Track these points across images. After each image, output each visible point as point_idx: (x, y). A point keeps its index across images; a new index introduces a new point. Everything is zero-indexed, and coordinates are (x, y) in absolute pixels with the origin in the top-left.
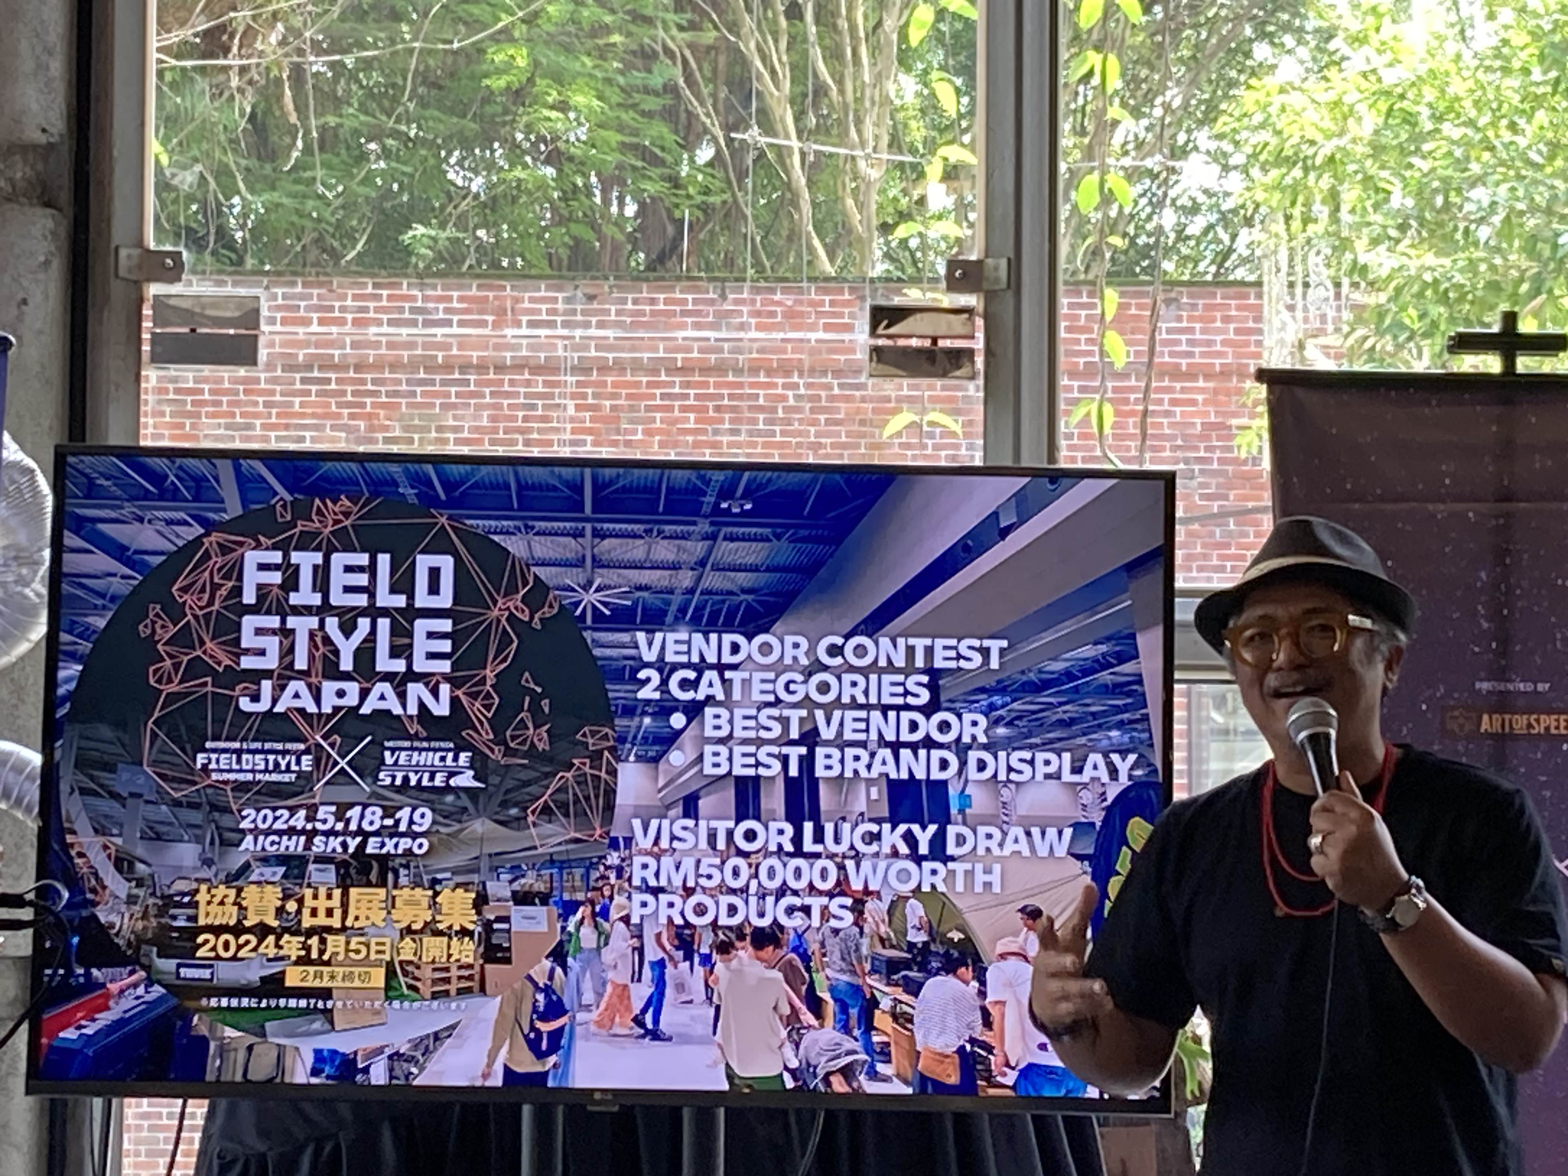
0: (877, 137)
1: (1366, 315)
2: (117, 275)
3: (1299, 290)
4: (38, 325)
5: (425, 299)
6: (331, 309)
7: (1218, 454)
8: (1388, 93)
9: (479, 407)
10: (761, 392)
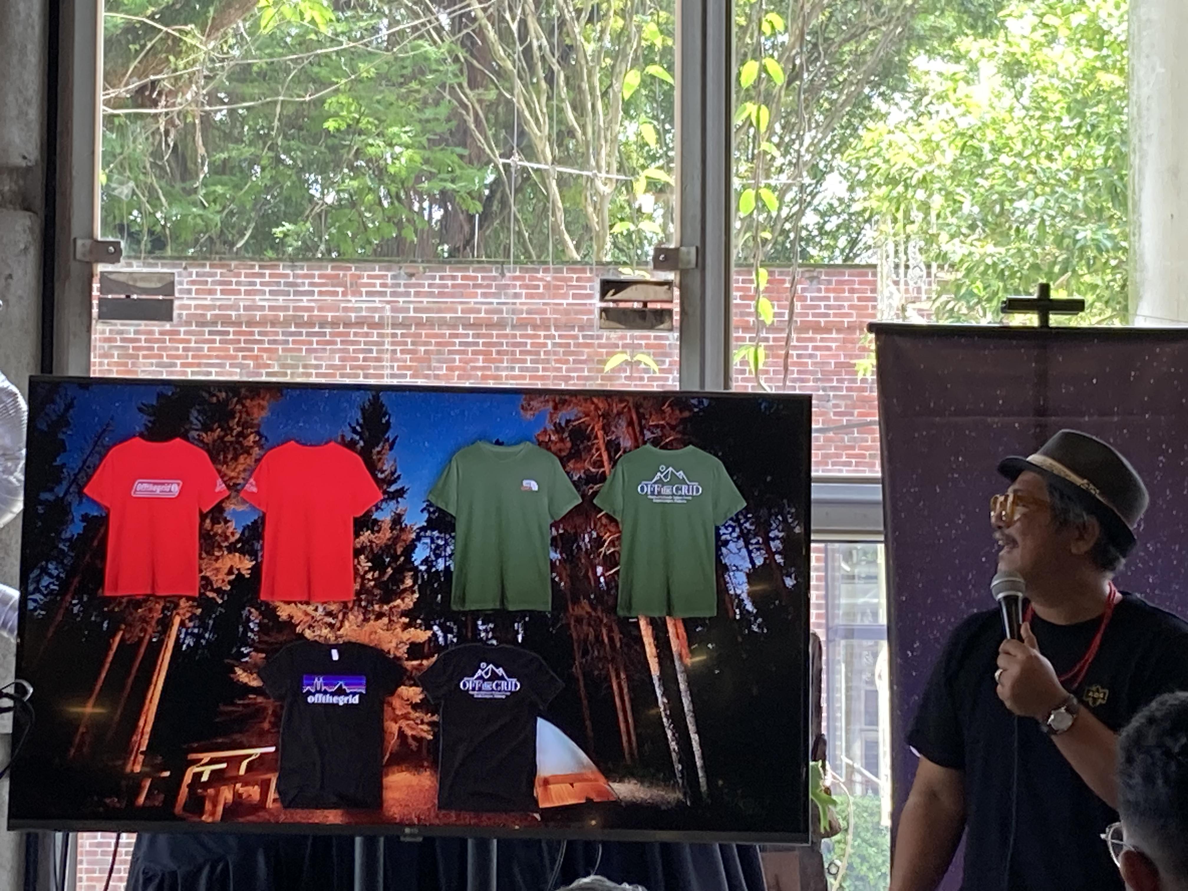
0: (609, 165)
1: (948, 287)
2: (75, 258)
3: (902, 270)
4: (20, 292)
5: (295, 276)
6: (230, 283)
7: (846, 384)
8: (963, 135)
9: (333, 351)
10: (529, 341)
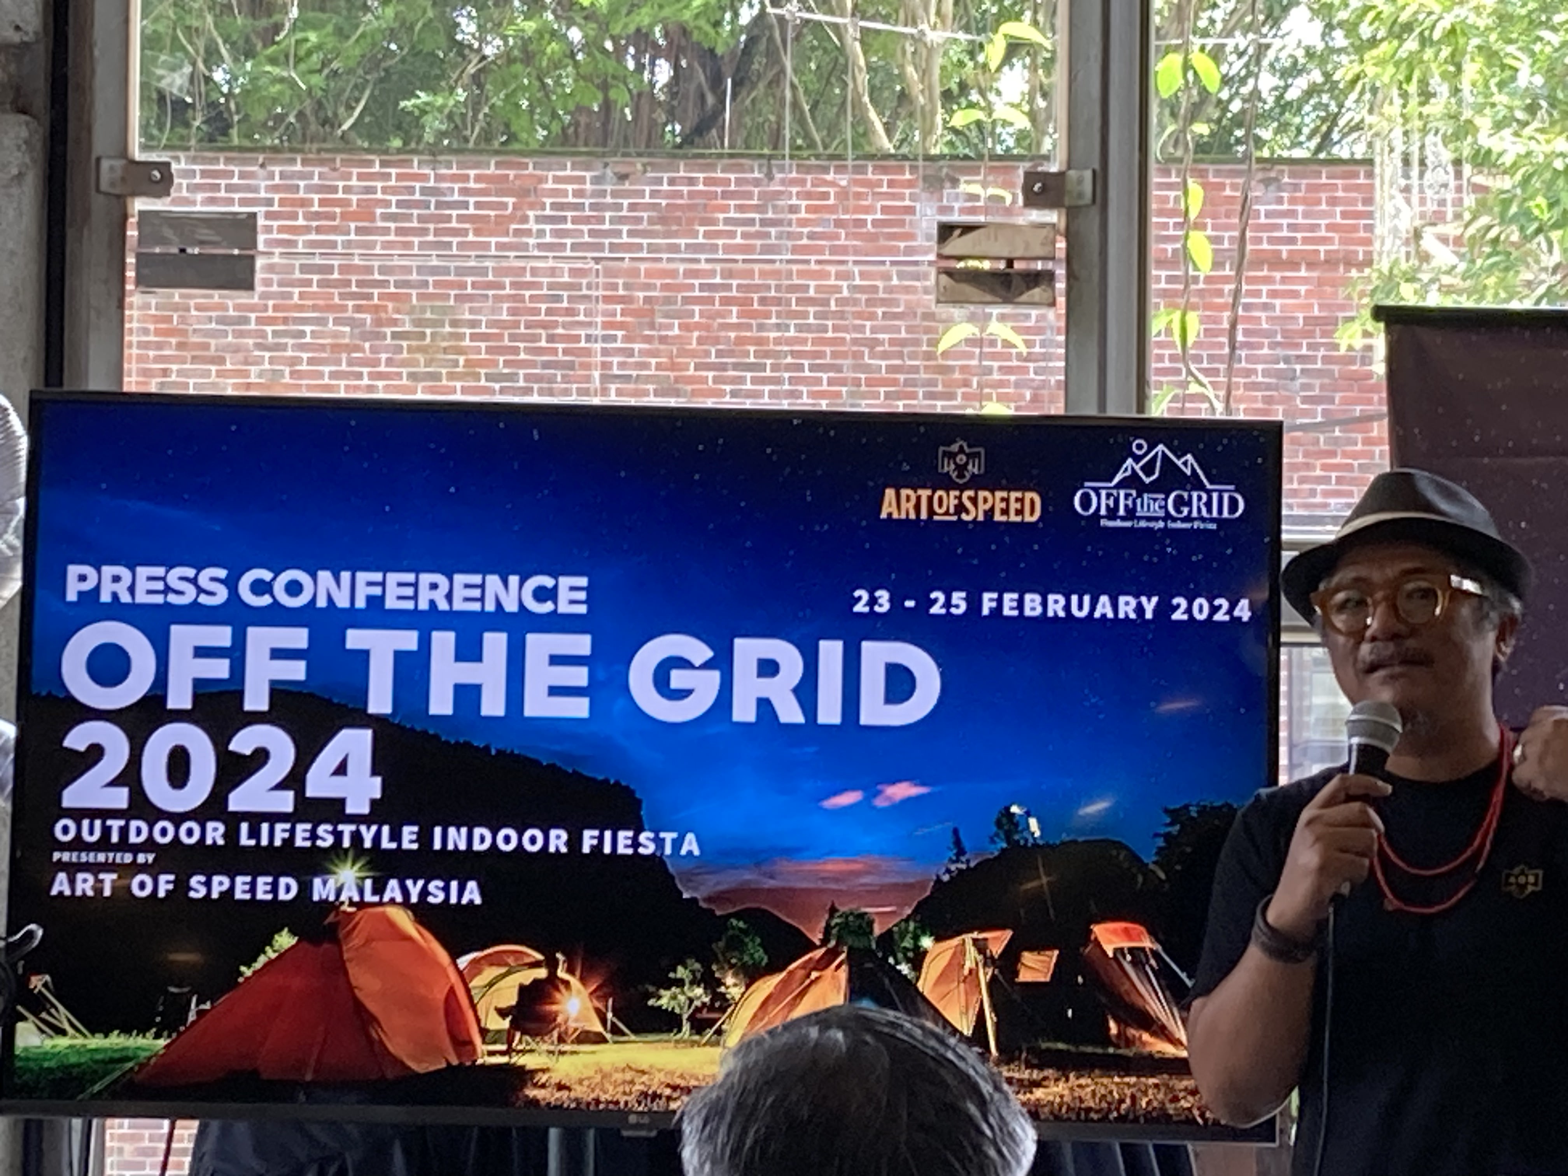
1: (1490, 201)
2: (98, 190)
3: (1415, 170)
5: (439, 178)
6: (335, 190)
7: (1322, 352)
9: (498, 299)
10: (812, 284)
